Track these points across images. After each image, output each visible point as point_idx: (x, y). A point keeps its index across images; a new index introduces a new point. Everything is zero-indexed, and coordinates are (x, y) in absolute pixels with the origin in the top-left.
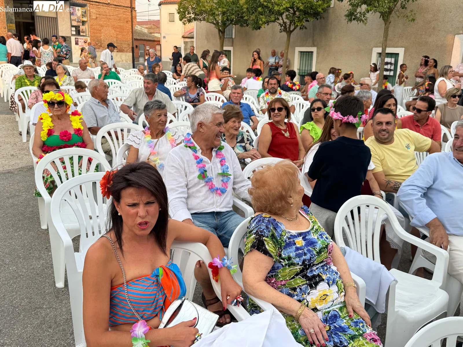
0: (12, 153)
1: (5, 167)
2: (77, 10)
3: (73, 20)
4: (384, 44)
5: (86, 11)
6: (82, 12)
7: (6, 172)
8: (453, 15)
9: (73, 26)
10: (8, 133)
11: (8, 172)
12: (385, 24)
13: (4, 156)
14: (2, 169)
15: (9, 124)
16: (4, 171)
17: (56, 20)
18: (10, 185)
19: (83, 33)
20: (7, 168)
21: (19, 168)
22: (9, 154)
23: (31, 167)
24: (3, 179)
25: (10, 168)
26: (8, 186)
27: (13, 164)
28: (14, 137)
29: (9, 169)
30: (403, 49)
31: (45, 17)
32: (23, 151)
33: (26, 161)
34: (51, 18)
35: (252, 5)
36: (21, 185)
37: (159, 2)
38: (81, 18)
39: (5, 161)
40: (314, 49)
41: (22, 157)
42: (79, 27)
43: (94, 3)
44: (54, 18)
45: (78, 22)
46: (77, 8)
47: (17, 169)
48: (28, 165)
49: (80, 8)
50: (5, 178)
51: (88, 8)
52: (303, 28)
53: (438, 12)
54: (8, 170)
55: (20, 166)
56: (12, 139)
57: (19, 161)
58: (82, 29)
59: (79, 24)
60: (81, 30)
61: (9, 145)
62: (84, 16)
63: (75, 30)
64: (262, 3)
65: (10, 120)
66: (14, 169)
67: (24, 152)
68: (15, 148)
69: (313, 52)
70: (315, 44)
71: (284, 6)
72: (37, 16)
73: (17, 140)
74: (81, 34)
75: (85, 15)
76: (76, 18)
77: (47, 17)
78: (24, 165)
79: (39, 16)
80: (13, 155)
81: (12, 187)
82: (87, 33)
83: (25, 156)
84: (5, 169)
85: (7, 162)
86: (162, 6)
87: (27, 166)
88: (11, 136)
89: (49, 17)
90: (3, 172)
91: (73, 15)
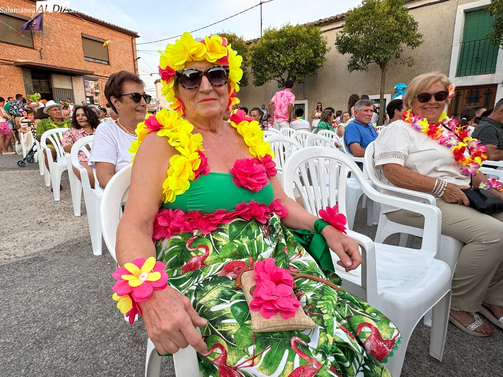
0: (39, 220)
1: (28, 247)
2: (90, 84)
3: (88, 92)
4: (382, 89)
5: (98, 84)
6: (95, 85)
7: (30, 259)
8: (436, 62)
9: (87, 97)
10: (32, 190)
11: (35, 259)
12: (382, 72)
13: (27, 225)
14: (23, 252)
15: (33, 180)
16: (26, 256)
17: (72, 92)
18: (40, 296)
19: (96, 102)
20: (32, 250)
21: (55, 248)
22: (35, 221)
23: (75, 242)
24: (25, 278)
25: (38, 249)
26: (37, 297)
27: (43, 238)
28: (41, 194)
29: (36, 250)
30: (390, 94)
31: (62, 89)
32: (56, 215)
33: (65, 232)
34: (68, 89)
35: (258, 63)
36: (64, 289)
37: (155, 80)
38: (94, 90)
39: (29, 234)
40: (306, 102)
41: (57, 225)
42: (93, 97)
43: (105, 78)
44: (70, 90)
45: (92, 93)
46: (90, 82)
47: (50, 249)
48: (69, 238)
49: (92, 82)
50: (28, 275)
51: (100, 82)
52: (301, 83)
53: (421, 61)
54: (35, 254)
55: (56, 243)
56: (37, 197)
57: (51, 233)
58: (96, 99)
59: (92, 95)
60: (94, 100)
61: (33, 206)
62: (97, 89)
63: (89, 100)
64: (268, 60)
65: (33, 175)
66: (45, 251)
67: (58, 216)
68: (43, 211)
69: (304, 104)
70: (306, 97)
71: (290, 62)
72: (54, 88)
73: (45, 198)
74: (95, 103)
75: (97, 87)
76: (90, 90)
77: (64, 89)
78: (62, 240)
79: (56, 88)
80: (41, 222)
81: (45, 300)
82: (100, 103)
83: (61, 223)
84: (28, 252)
85: (31, 236)
86: (157, 83)
87: (68, 242)
88: (36, 193)
89: (66, 89)
90: (25, 258)
91: (87, 87)
